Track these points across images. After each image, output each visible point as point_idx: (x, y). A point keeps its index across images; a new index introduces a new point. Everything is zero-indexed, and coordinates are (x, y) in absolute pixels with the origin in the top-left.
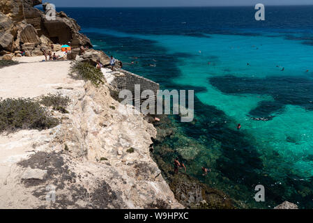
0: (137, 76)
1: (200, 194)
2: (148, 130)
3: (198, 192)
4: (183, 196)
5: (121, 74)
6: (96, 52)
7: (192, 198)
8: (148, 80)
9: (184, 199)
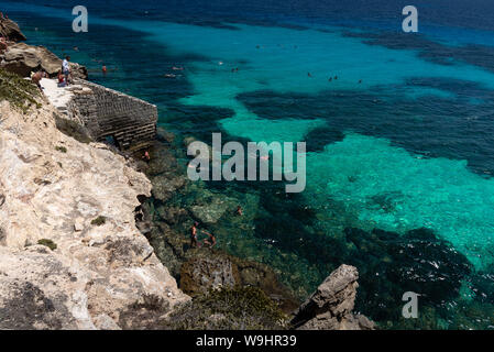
0: (115, 92)
1: (230, 272)
3: (228, 269)
4: (205, 279)
5: (86, 89)
6: (31, 50)
7: (218, 279)
8: (137, 99)
9: (206, 284)
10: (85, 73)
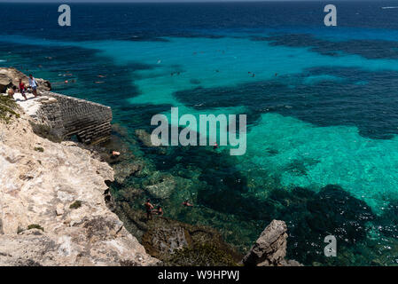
0: (76, 99)
1: (183, 237)
2: (101, 172)
3: (181, 235)
4: (163, 245)
5: (51, 99)
6: (4, 71)
7: (174, 244)
8: (93, 103)
9: (164, 249)
10: (49, 86)
